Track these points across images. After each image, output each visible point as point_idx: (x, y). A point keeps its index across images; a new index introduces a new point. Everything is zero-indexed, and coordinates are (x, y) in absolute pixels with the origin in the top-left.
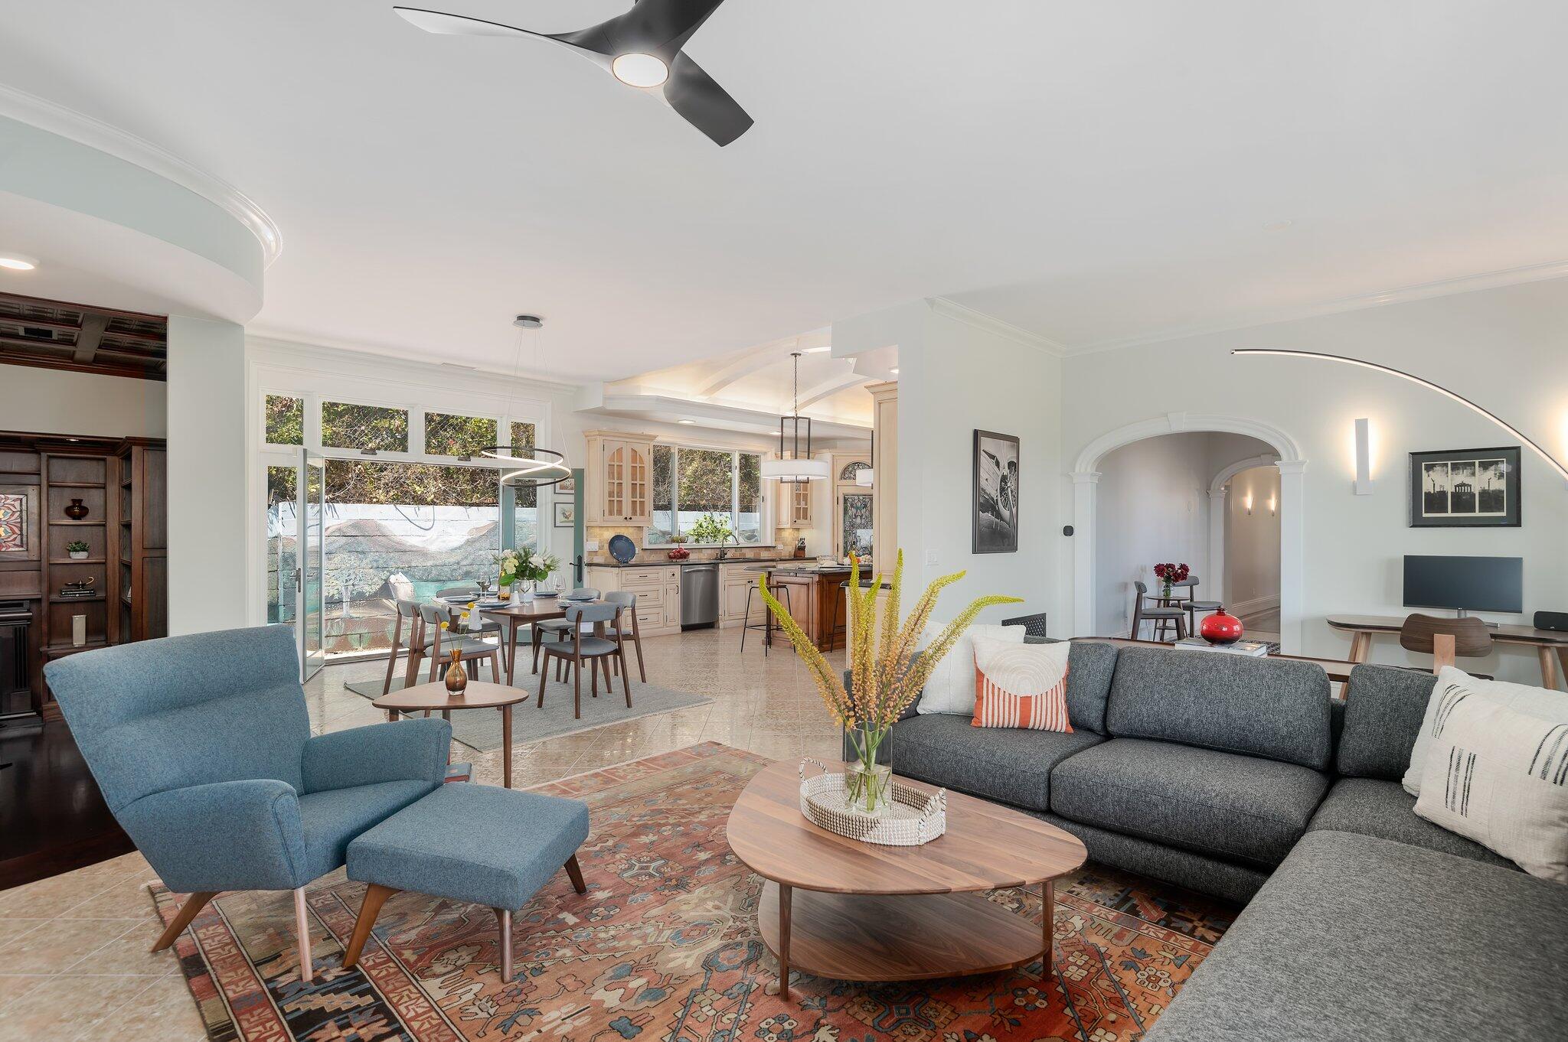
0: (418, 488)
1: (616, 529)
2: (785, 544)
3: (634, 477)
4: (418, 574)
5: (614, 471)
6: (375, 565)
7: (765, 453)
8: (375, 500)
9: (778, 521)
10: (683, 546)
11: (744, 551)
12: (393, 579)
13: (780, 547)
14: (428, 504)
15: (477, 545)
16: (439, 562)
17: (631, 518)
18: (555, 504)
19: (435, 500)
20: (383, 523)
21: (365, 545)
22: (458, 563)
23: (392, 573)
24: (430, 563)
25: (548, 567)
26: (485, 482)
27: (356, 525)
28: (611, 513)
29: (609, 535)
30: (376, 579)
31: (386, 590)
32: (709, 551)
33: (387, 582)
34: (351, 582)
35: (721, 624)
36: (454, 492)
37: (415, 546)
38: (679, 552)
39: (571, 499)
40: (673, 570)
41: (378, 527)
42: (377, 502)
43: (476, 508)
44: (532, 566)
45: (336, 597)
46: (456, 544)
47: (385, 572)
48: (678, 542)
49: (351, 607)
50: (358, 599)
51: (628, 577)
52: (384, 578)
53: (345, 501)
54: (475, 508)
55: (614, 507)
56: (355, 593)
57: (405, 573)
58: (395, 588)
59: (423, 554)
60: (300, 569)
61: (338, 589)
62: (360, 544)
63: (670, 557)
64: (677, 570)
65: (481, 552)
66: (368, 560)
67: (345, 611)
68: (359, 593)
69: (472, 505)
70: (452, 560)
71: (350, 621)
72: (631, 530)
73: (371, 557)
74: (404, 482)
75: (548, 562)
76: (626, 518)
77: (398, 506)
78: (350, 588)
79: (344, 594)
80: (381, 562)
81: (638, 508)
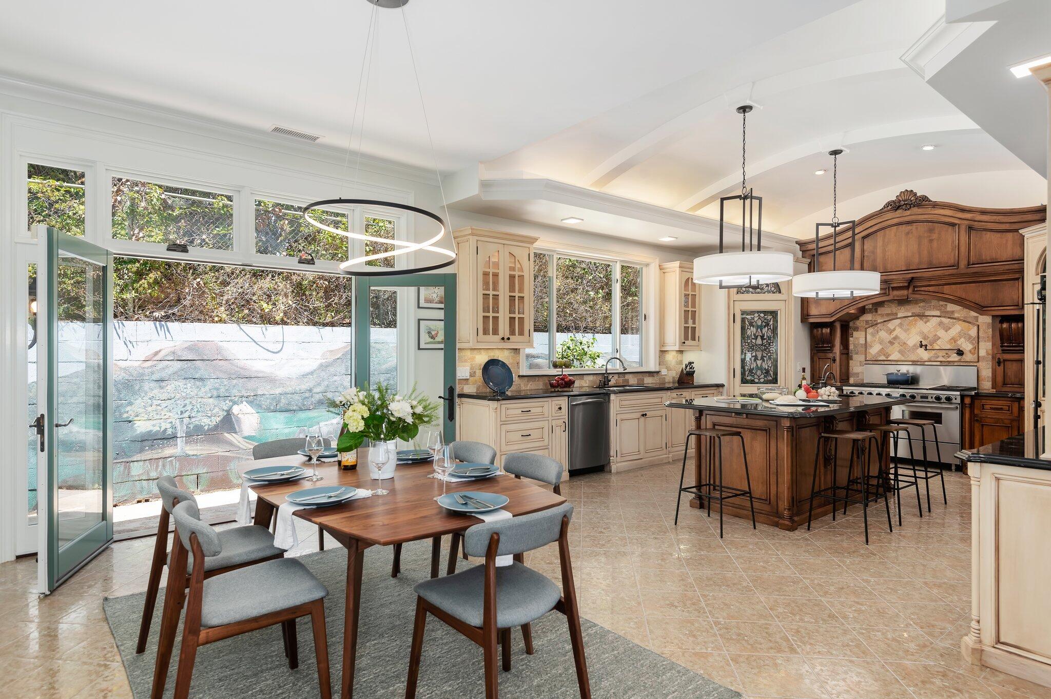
0: (265, 306)
1: (490, 351)
2: (669, 369)
3: (512, 288)
4: (265, 403)
5: (489, 279)
6: (215, 394)
7: (647, 265)
8: (216, 319)
9: (662, 343)
10: (566, 371)
11: (627, 377)
12: (236, 410)
13: (664, 372)
14: (277, 323)
15: (332, 369)
16: (289, 390)
17: (509, 339)
18: (419, 320)
19: (285, 319)
20: (224, 345)
21: (202, 369)
22: (310, 390)
23: (235, 403)
24: (278, 391)
25: (418, 417)
26: (340, 298)
27: (193, 347)
28: (486, 332)
29: (482, 359)
30: (217, 410)
31: (228, 423)
32: (591, 378)
33: (229, 413)
34: (186, 415)
35: (614, 467)
36: (305, 310)
37: (263, 372)
38: (562, 379)
39: (441, 314)
40: (559, 402)
41: (219, 350)
42: (220, 321)
43: (331, 328)
44: (392, 419)
45: (169, 432)
46: (308, 369)
47: (227, 402)
48: (561, 367)
49: (186, 443)
50: (195, 433)
51: (509, 412)
52: (226, 408)
53: (182, 319)
54: (328, 329)
55: (489, 326)
56: (192, 426)
57: (250, 403)
58: (238, 420)
59: (271, 380)
60: (42, 416)
61: (171, 423)
62: (196, 369)
63: (552, 386)
64: (563, 402)
65: (335, 378)
66: (207, 388)
67: (180, 448)
68: (196, 426)
69: (325, 325)
70: (304, 387)
71: (185, 459)
72: (506, 353)
73: (210, 384)
74: (251, 299)
75: (419, 410)
76: (503, 339)
77: (243, 326)
78: (186, 421)
79: (179, 428)
80: (222, 390)
81: (517, 327)
